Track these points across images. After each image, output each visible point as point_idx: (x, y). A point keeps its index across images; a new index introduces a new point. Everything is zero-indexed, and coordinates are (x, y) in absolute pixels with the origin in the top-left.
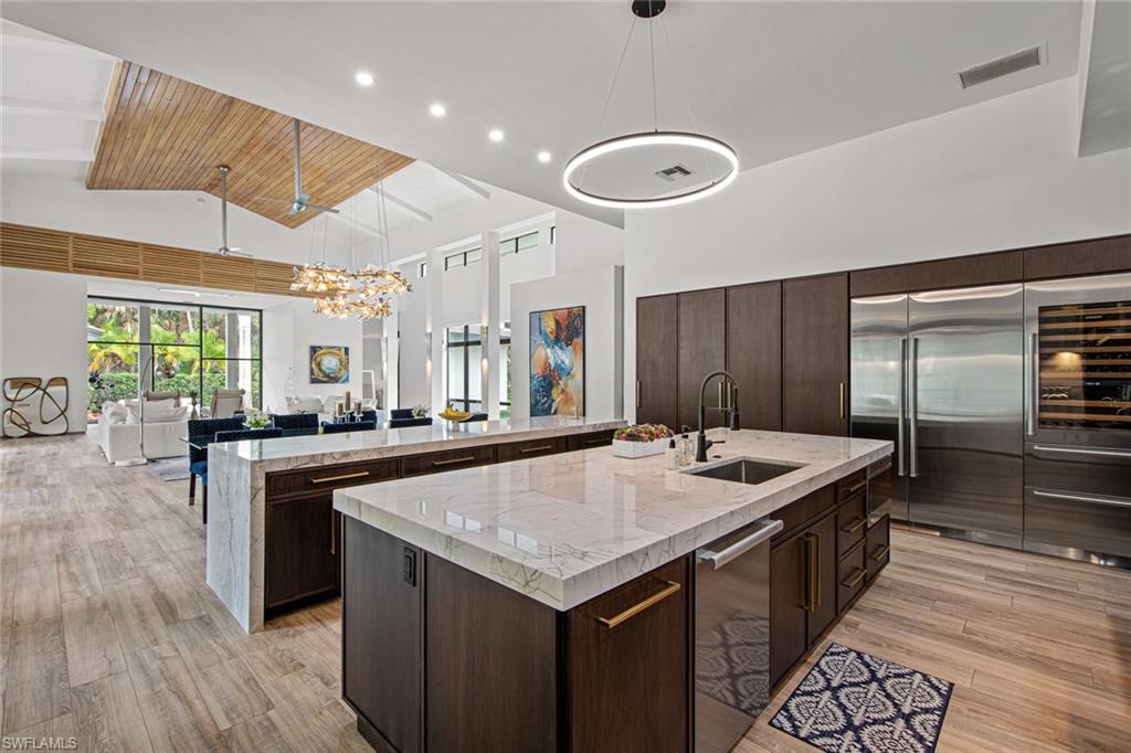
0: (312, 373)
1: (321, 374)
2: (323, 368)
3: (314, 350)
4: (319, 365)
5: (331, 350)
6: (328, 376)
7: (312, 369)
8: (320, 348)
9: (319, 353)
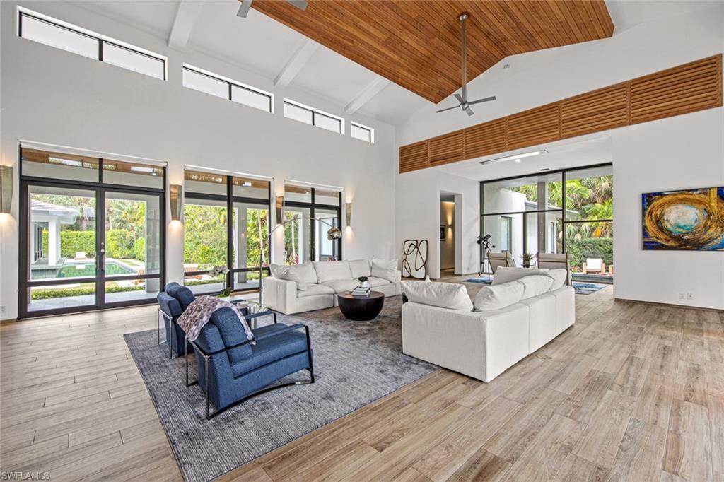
0: (645, 233)
1: (663, 236)
2: (667, 225)
3: (647, 199)
4: (658, 222)
5: (687, 196)
6: (678, 238)
7: (644, 229)
8: (661, 194)
9: (660, 202)
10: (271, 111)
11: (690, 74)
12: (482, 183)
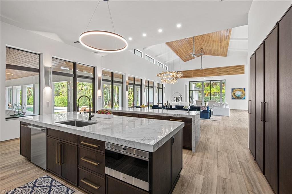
0: (232, 96)
1: (235, 97)
2: (236, 95)
3: (233, 90)
4: (234, 94)
5: (239, 89)
6: (238, 97)
7: (232, 95)
8: (235, 89)
9: (235, 90)
10: (154, 63)
11: (240, 67)
12: (190, 82)
